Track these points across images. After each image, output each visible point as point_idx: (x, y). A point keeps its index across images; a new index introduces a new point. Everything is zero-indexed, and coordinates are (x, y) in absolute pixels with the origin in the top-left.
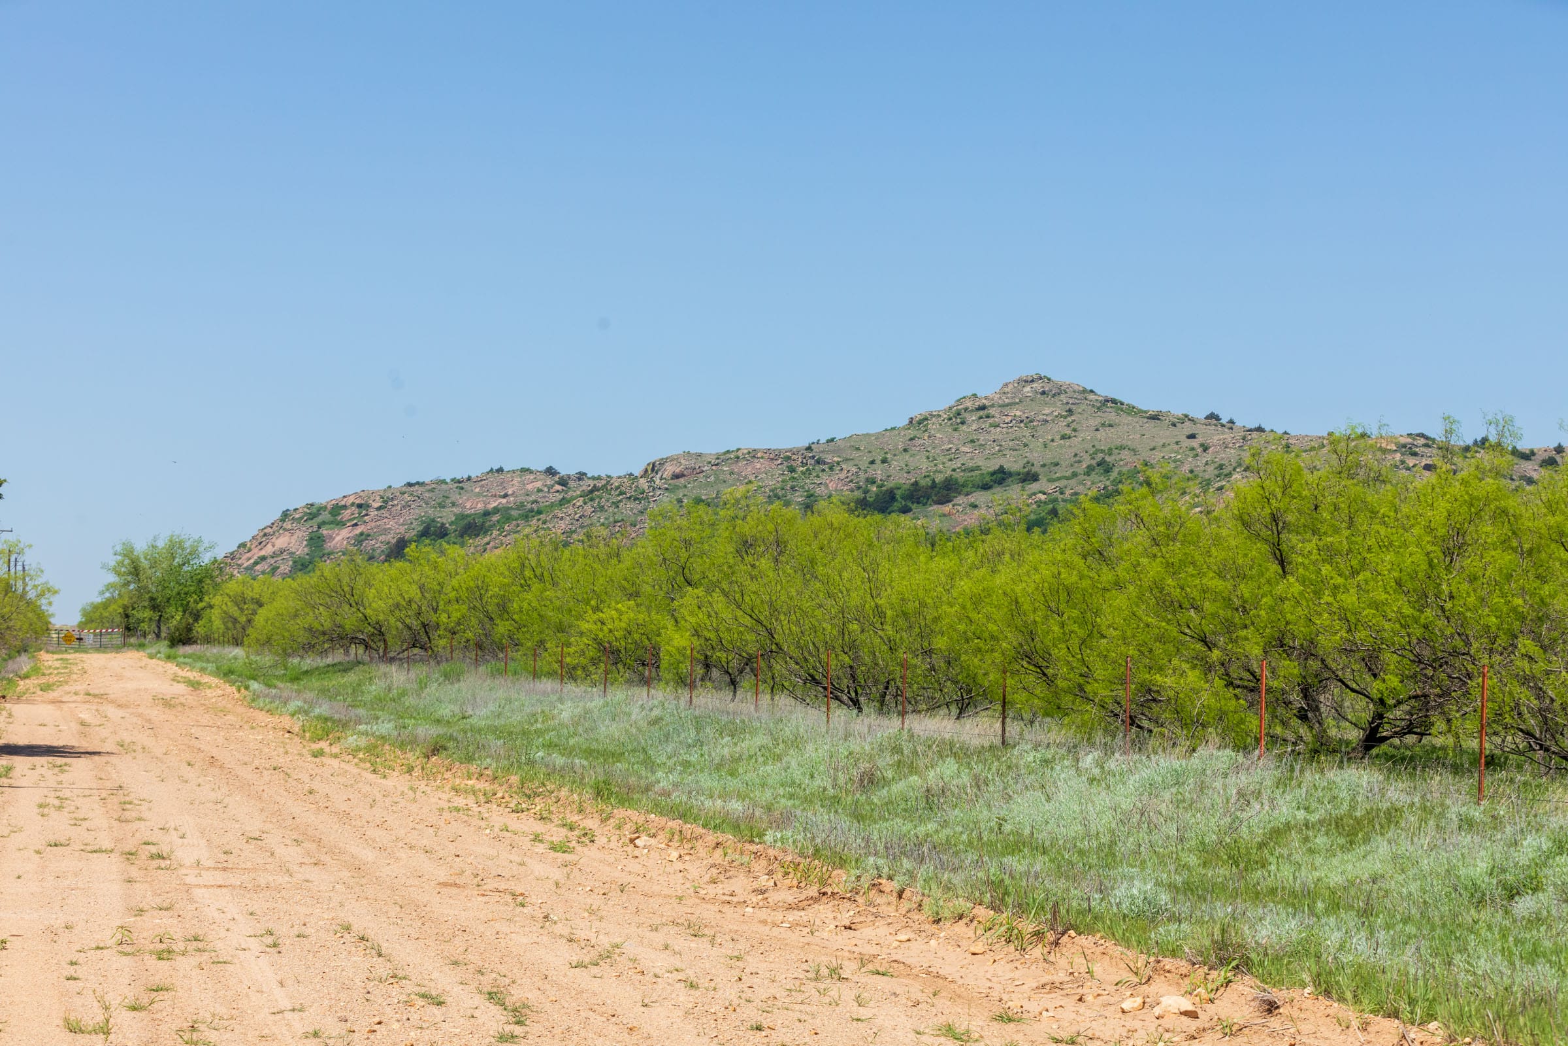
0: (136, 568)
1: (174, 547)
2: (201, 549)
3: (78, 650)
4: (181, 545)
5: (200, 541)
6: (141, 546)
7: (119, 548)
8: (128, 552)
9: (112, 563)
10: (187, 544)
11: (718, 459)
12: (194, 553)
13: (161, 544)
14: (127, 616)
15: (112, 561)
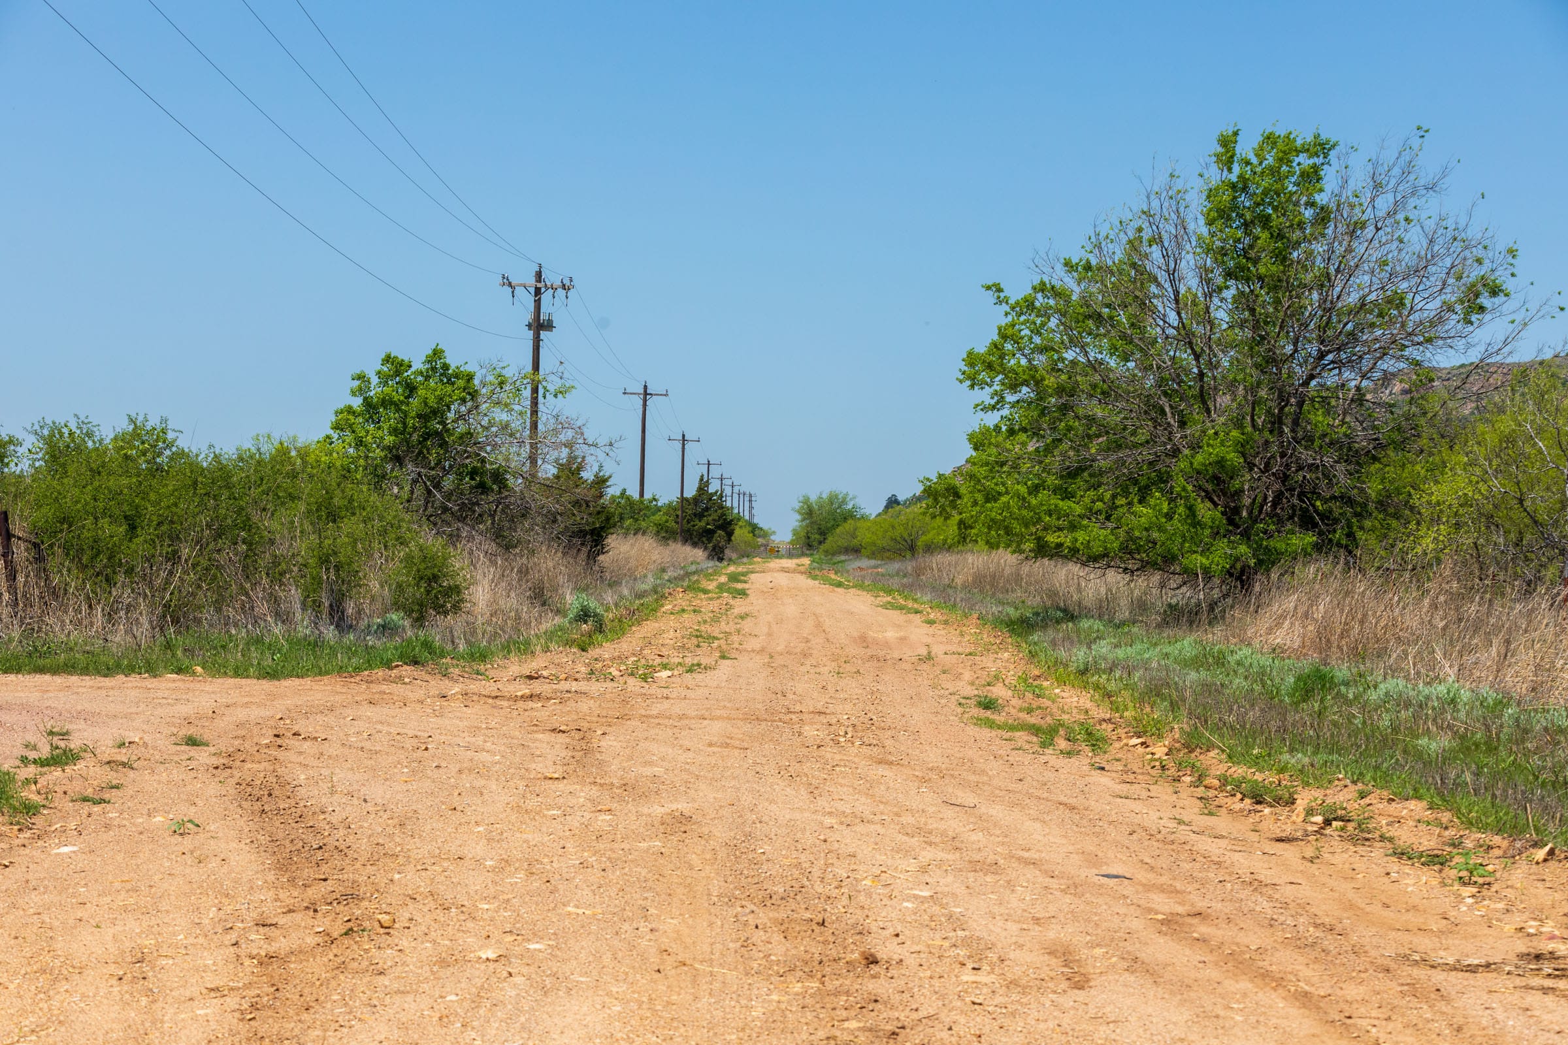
0: (810, 510)
1: (832, 499)
2: (848, 499)
3: (777, 557)
4: (836, 496)
5: (847, 494)
6: (813, 498)
7: (801, 499)
8: (806, 501)
9: (797, 508)
10: (840, 497)
11: (1449, 373)
12: (844, 502)
13: (825, 496)
14: (809, 538)
15: (797, 505)
